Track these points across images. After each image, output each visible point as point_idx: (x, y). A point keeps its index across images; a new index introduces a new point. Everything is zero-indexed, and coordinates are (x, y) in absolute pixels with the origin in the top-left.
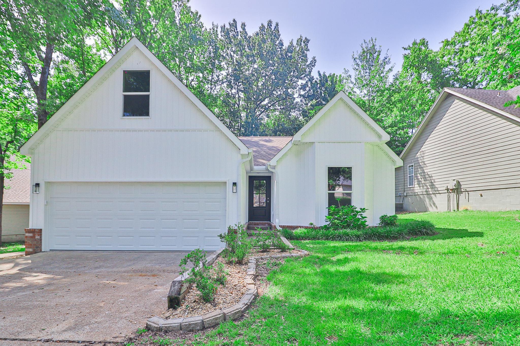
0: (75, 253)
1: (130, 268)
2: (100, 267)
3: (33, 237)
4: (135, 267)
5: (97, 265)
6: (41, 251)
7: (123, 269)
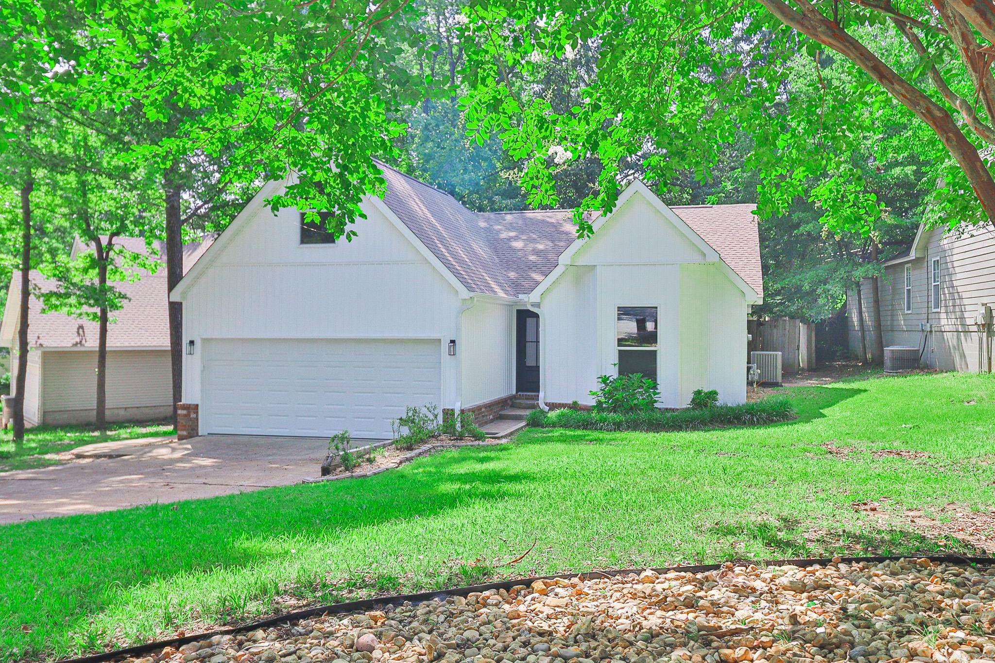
0: (241, 438)
1: (307, 457)
2: (273, 454)
3: (188, 415)
4: (312, 456)
5: (269, 452)
6: (197, 435)
7: (299, 457)
